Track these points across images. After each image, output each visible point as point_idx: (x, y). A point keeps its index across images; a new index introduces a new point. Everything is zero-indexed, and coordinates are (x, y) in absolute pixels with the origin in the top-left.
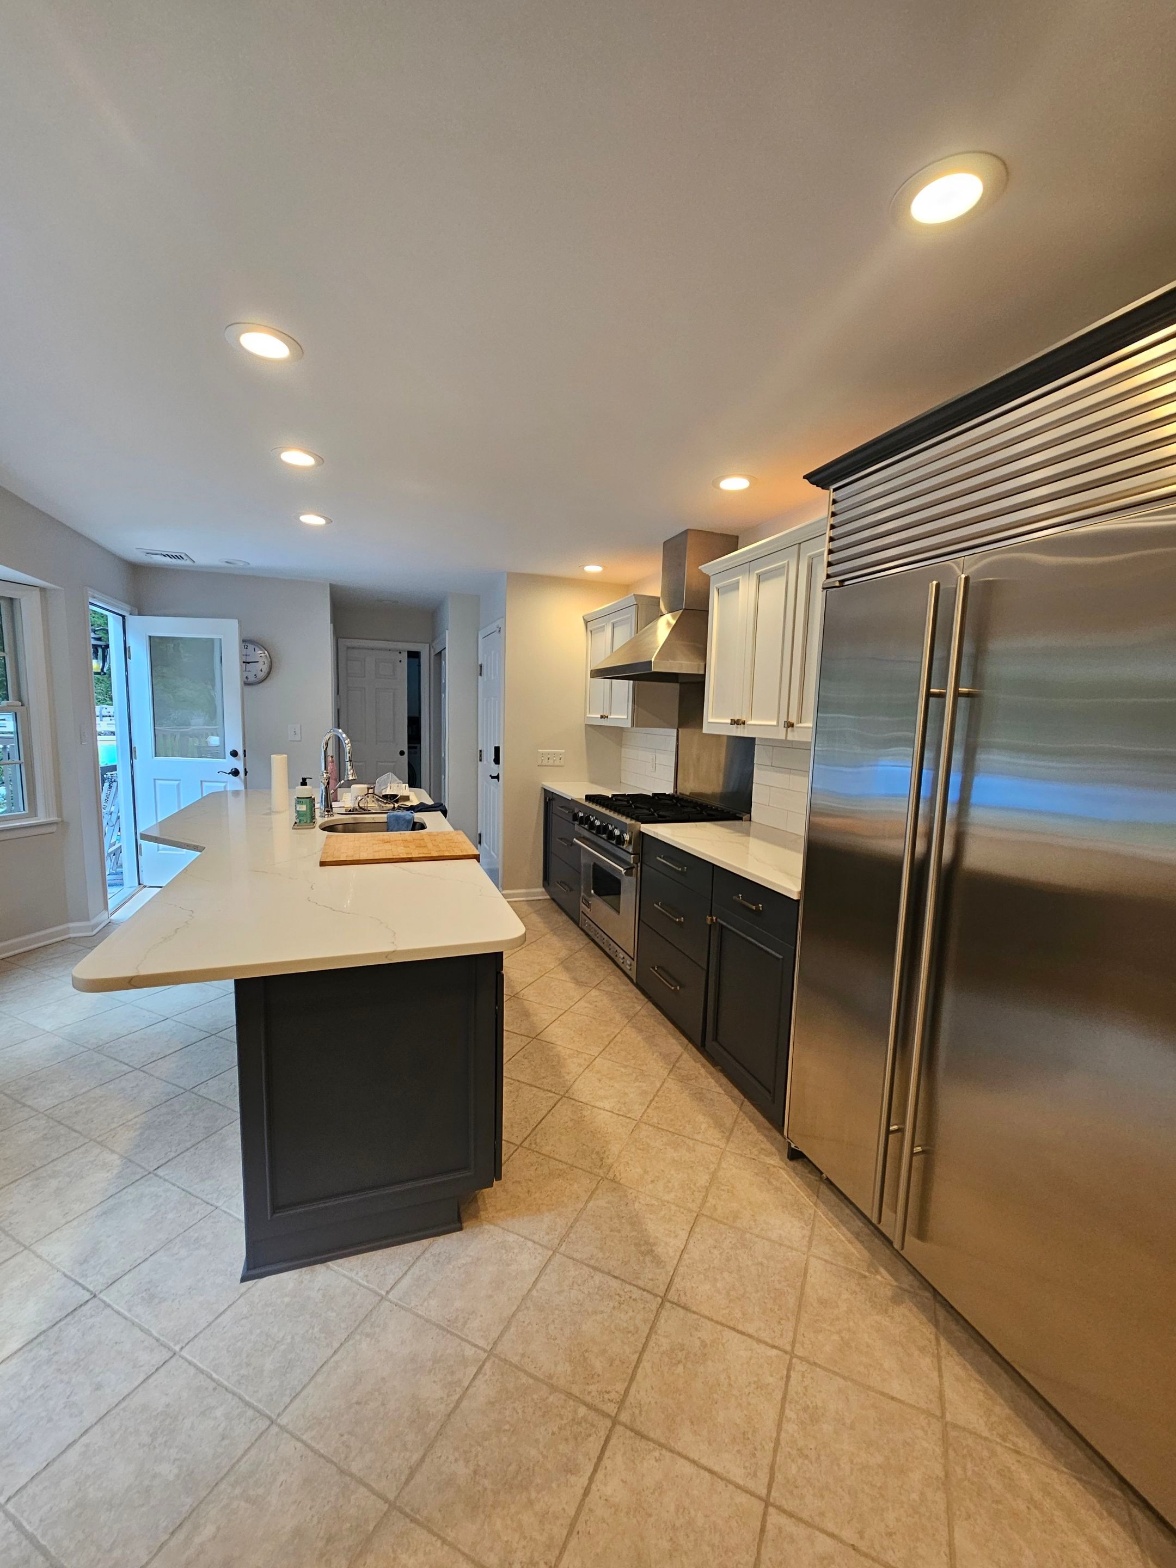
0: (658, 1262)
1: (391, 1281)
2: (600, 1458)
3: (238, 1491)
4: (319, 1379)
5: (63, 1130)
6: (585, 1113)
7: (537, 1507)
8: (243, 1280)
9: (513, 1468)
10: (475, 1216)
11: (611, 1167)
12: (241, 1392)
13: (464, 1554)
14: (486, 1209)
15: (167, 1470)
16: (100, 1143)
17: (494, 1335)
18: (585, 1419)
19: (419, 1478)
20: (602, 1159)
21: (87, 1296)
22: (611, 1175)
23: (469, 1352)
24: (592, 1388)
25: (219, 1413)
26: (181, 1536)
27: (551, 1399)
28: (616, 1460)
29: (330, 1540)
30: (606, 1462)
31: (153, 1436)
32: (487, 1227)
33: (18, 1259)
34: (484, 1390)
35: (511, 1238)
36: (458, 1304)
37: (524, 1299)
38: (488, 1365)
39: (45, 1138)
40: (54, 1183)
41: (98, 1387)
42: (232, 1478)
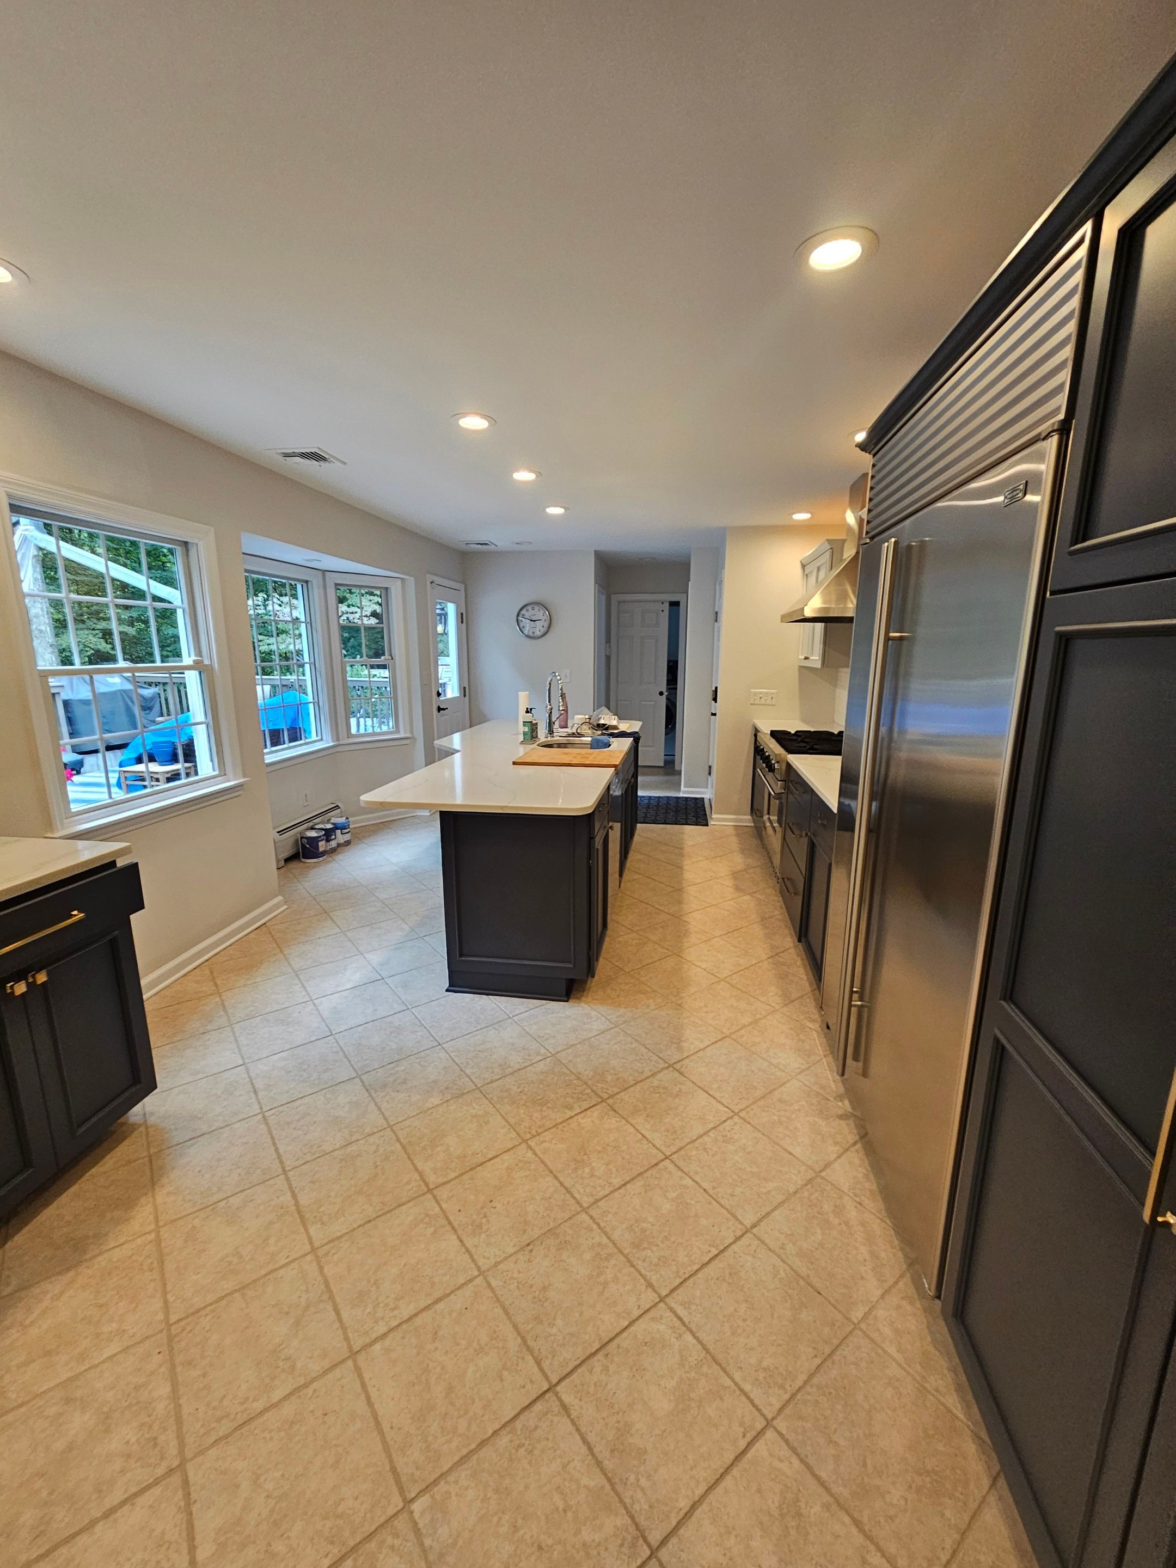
0: (680, 1049)
1: (517, 1012)
2: (586, 1110)
3: (417, 1061)
4: (466, 1037)
5: (387, 909)
6: (684, 966)
7: (543, 1113)
8: (447, 990)
9: (539, 1097)
10: (579, 998)
11: (681, 998)
12: (431, 1030)
13: (501, 1114)
14: (587, 997)
15: (394, 1046)
16: (403, 920)
17: (559, 1049)
18: (588, 1094)
19: (494, 1084)
20: (678, 993)
21: (380, 978)
22: (679, 1002)
23: (543, 1051)
24: (600, 1085)
25: (419, 1034)
26: (392, 1065)
27: (575, 1081)
28: (596, 1112)
29: (447, 1088)
30: (588, 1112)
31: (391, 1033)
32: (582, 1004)
33: (357, 957)
34: (541, 1066)
35: (594, 1013)
36: (547, 1031)
37: (584, 1040)
38: (549, 1059)
39: (379, 911)
40: (378, 931)
41: (375, 1010)
42: (416, 1056)
